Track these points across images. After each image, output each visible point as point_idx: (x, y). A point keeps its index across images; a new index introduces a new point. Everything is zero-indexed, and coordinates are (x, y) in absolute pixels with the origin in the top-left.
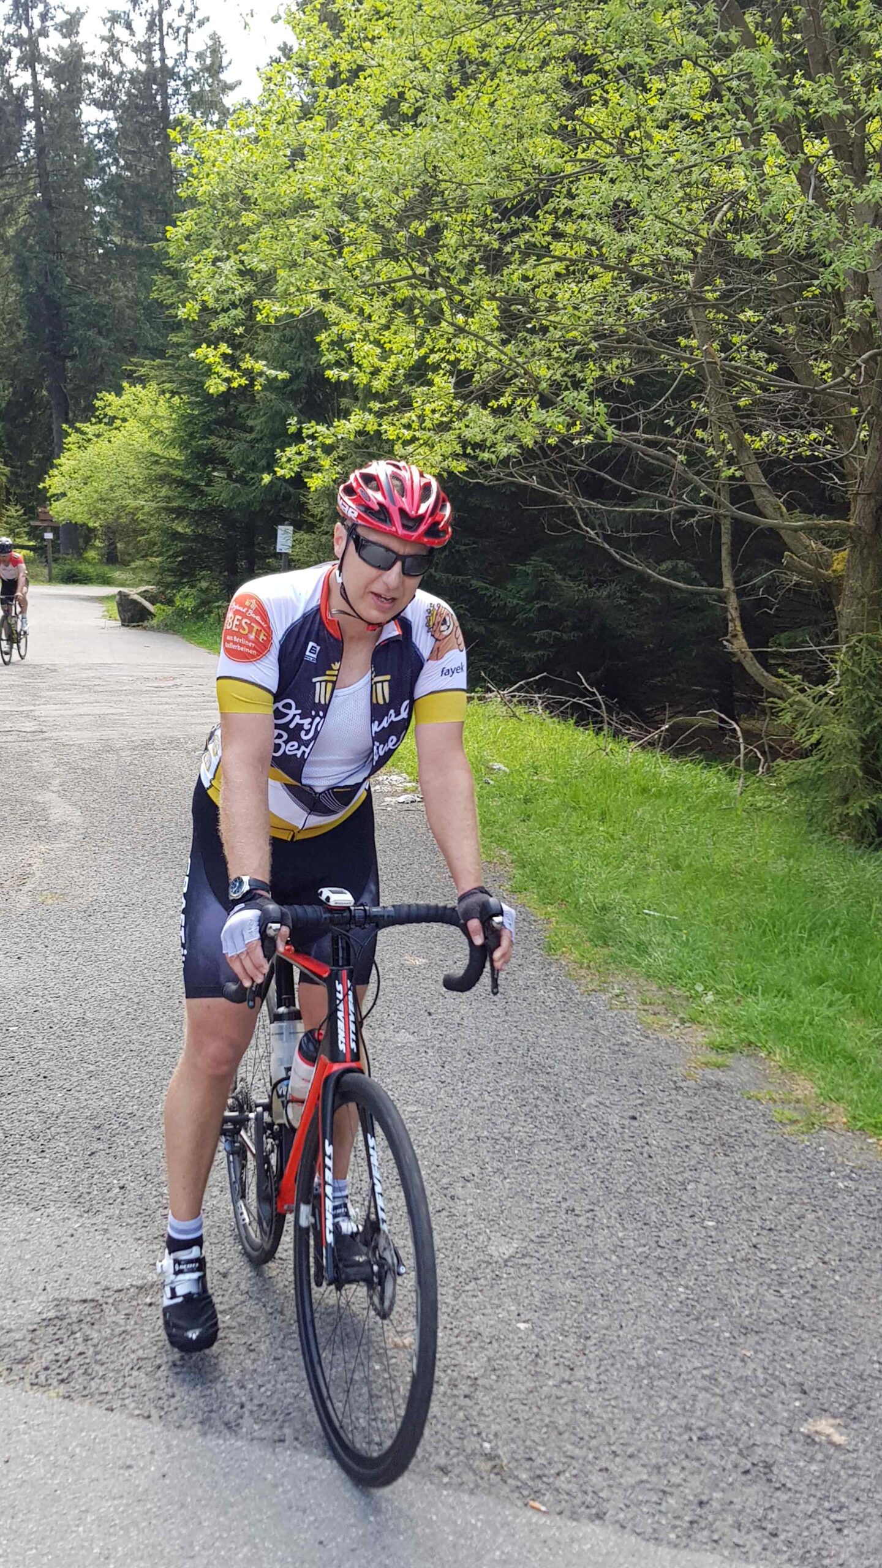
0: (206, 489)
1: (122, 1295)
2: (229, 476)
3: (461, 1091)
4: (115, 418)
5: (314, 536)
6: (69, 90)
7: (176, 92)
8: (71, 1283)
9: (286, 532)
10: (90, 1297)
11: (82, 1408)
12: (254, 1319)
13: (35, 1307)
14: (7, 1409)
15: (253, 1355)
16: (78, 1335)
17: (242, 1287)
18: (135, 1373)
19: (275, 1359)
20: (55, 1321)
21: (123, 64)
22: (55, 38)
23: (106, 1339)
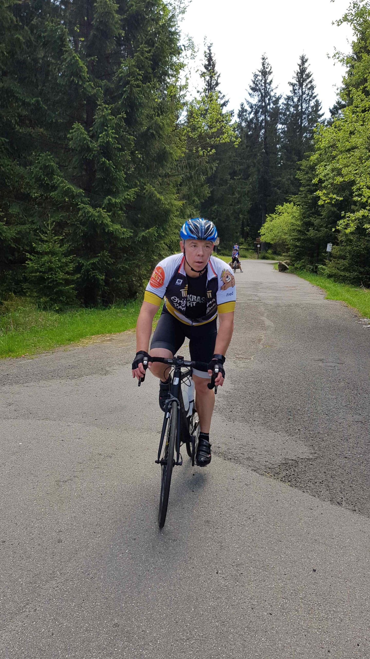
0: (307, 233)
1: (303, 460)
2: (314, 229)
4: (281, 212)
5: (339, 247)
6: (274, 120)
7: (305, 118)
8: (288, 454)
9: (330, 245)
10: (294, 459)
11: (296, 490)
13: (279, 459)
14: (275, 486)
16: (292, 469)
17: (338, 464)
18: (309, 483)
19: (350, 487)
20: (285, 464)
21: (290, 112)
22: (272, 105)
23: (300, 472)
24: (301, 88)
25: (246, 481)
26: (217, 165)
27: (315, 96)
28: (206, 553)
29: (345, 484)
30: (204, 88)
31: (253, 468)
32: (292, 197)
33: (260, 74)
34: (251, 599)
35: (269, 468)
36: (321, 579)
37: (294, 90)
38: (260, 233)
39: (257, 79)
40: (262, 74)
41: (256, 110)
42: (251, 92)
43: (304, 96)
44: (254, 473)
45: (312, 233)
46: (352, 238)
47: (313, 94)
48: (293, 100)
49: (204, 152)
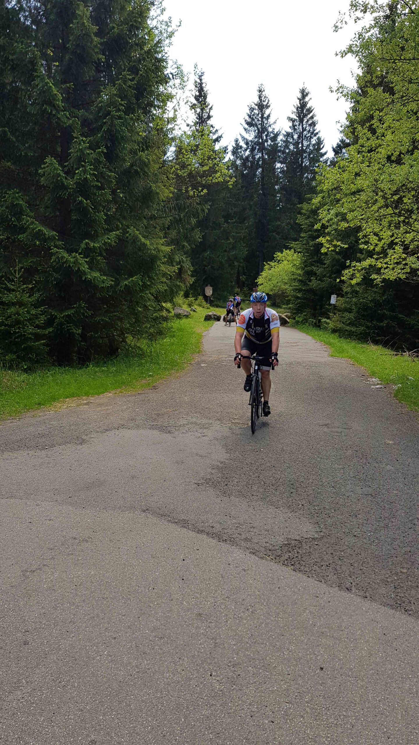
0: (309, 283)
1: (307, 540)
2: (316, 279)
3: (412, 488)
4: (280, 260)
5: (344, 299)
6: (272, 158)
7: (306, 157)
8: (291, 533)
9: (334, 297)
10: (298, 539)
11: (300, 575)
12: (352, 555)
13: (280, 540)
14: (276, 571)
15: (353, 567)
16: (295, 551)
17: (346, 543)
18: (315, 566)
19: (361, 570)
20: (288, 545)
21: (290, 149)
22: (269, 142)
23: (304, 554)
24: (301, 125)
25: (243, 566)
26: (209, 207)
27: (317, 133)
28: (198, 652)
29: (354, 567)
30: (194, 121)
31: (251, 550)
32: (292, 244)
33: (257, 107)
34: (250, 704)
35: (270, 550)
36: (330, 678)
37: (294, 126)
38: (257, 282)
39: (253, 113)
40: (258, 107)
41: (253, 146)
42: (246, 126)
43: (305, 133)
44: (253, 556)
45: (314, 283)
46: (358, 289)
47: (314, 130)
48: (292, 137)
49: (194, 192)
